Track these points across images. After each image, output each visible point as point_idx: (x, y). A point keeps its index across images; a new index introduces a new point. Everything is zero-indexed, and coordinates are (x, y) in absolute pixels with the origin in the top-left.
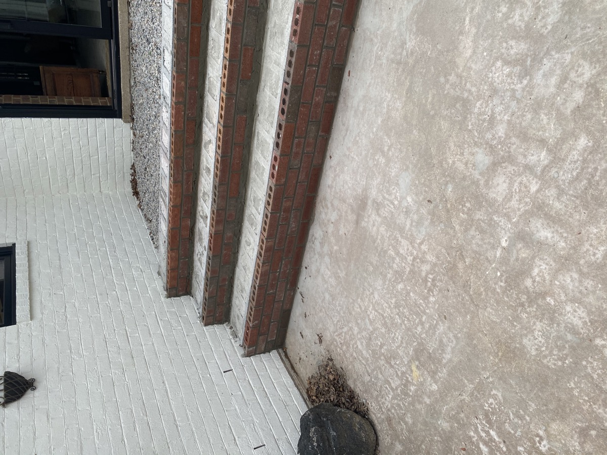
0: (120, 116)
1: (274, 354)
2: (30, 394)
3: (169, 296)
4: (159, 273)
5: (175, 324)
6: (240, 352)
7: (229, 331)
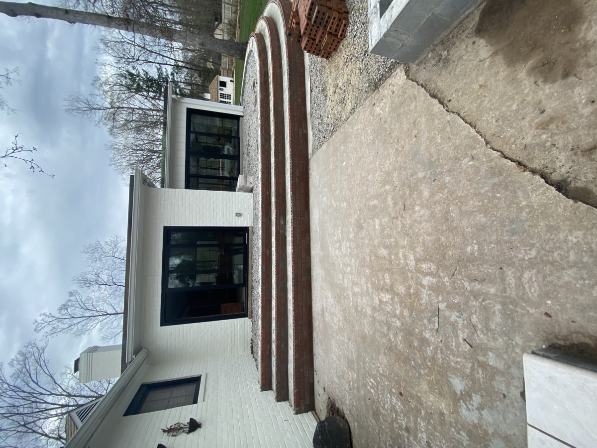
0: (247, 317)
1: (310, 413)
2: (198, 430)
3: (262, 391)
4: (259, 382)
5: (263, 402)
6: (292, 412)
7: (288, 404)
